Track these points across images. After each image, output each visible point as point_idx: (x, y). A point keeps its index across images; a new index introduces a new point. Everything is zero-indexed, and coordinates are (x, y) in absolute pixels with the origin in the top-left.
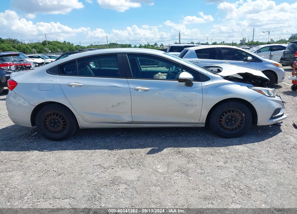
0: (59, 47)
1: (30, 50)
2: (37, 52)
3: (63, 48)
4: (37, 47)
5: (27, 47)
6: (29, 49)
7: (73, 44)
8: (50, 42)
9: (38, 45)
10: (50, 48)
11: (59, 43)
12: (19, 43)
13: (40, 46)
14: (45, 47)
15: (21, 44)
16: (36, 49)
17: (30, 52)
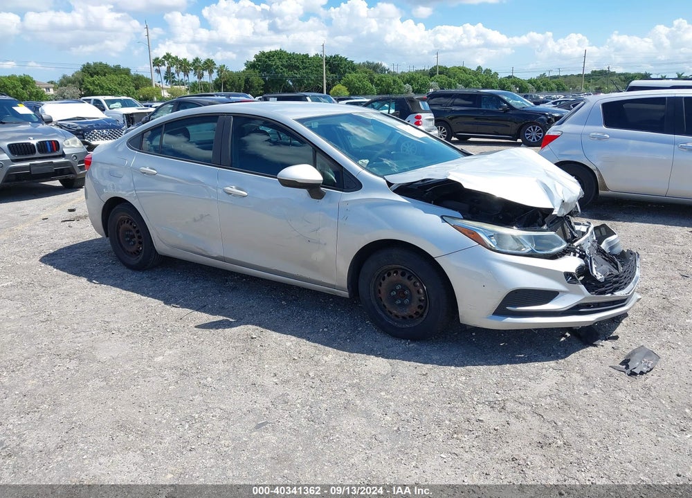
0: (463, 81)
1: (401, 87)
2: (413, 92)
3: (470, 83)
4: (414, 80)
5: (394, 81)
6: (398, 84)
7: (496, 74)
8: (446, 69)
9: (418, 76)
10: (441, 82)
11: (464, 70)
12: (385, 70)
13: (422, 78)
14: (432, 81)
15: (388, 73)
16: (412, 85)
17: (399, 90)
